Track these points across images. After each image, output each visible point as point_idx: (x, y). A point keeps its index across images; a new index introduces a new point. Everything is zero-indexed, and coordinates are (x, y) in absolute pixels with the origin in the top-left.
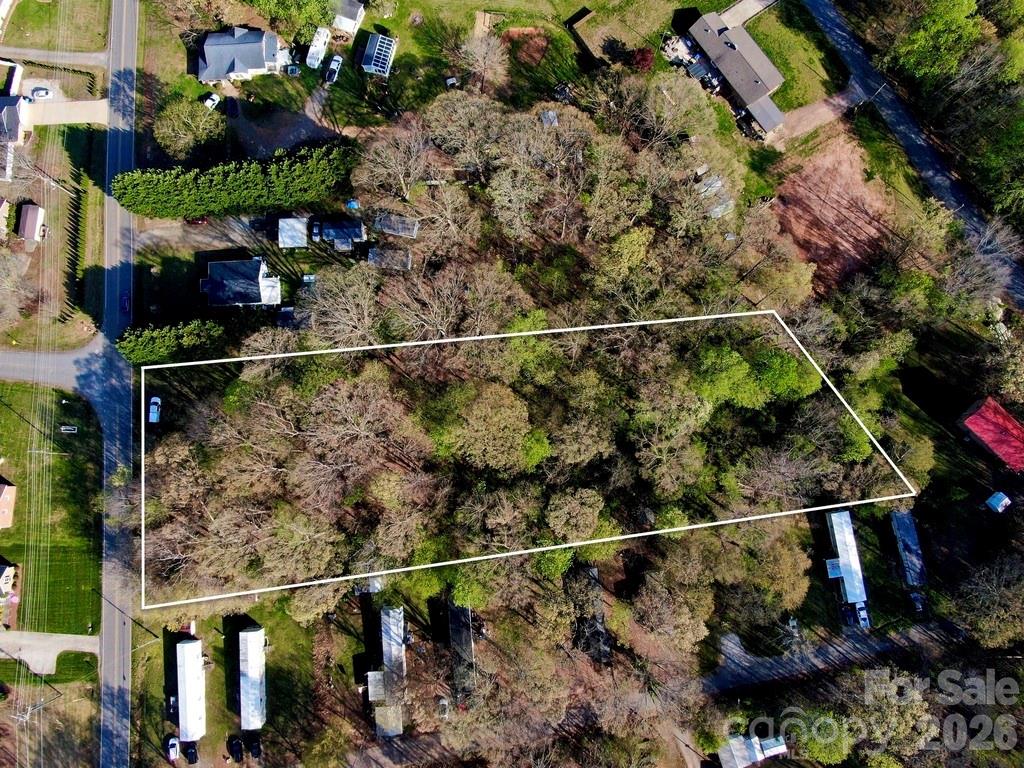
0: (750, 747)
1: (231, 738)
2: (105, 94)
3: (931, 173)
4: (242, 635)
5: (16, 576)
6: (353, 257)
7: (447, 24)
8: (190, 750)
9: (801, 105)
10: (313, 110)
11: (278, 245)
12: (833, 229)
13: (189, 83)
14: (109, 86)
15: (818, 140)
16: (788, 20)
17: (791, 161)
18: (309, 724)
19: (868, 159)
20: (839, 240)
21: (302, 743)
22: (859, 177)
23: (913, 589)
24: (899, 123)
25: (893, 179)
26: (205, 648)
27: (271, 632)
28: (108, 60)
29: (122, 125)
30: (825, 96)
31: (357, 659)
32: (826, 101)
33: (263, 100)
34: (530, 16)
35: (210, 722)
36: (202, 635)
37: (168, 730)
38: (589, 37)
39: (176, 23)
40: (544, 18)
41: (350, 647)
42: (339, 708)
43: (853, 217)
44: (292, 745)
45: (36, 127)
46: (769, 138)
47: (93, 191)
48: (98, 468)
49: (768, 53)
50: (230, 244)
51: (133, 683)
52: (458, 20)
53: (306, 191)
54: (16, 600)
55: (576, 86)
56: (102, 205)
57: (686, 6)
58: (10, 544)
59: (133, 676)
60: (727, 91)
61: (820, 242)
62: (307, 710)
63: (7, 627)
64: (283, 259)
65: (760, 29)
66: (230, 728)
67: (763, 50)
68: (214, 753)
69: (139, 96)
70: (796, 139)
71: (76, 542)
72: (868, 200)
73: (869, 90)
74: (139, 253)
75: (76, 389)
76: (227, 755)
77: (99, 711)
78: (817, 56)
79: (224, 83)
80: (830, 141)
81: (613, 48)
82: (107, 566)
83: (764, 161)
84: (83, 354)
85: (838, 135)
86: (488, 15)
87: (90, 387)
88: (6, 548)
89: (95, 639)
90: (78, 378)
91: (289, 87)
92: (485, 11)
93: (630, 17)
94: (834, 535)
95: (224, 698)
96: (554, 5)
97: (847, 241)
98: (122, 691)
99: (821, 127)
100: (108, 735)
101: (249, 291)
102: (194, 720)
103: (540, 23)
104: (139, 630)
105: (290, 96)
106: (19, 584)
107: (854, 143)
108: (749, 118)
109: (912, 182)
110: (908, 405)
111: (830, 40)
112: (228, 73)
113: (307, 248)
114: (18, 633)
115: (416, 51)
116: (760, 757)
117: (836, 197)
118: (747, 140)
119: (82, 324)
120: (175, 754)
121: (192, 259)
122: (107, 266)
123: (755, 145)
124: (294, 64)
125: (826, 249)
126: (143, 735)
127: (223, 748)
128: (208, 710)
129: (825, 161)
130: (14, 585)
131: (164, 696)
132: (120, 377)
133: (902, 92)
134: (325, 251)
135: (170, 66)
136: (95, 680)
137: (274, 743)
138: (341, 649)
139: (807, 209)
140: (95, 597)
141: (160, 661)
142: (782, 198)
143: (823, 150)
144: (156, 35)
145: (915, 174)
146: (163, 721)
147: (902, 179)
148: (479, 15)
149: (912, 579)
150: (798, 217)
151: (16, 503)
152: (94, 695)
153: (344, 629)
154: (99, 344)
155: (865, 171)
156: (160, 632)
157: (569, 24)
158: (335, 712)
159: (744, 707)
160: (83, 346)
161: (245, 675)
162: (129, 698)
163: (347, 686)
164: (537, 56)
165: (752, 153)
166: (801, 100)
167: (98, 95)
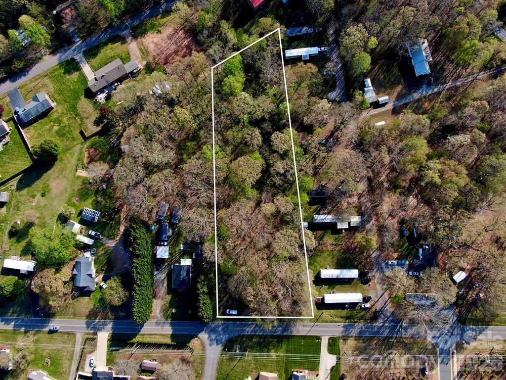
0: (367, 91)
1: (362, 283)
2: (96, 334)
3: (161, 10)
4: (322, 277)
5: (297, 372)
6: (175, 229)
7: (80, 187)
8: (366, 300)
9: (129, 54)
10: (111, 244)
11: (168, 259)
12: (179, 46)
13: (94, 296)
14: (92, 331)
15: (143, 49)
16: (95, 55)
17: (151, 59)
18: (357, 252)
19: (152, 31)
20: (184, 44)
21: (365, 255)
22: (159, 35)
23: (314, 31)
24: (140, 19)
25: (161, 23)
26: (327, 293)
27: (322, 267)
28: (80, 332)
29: (110, 326)
30: (126, 44)
31: (332, 234)
32: (128, 44)
33: (105, 264)
34: (80, 154)
35: (356, 292)
36: (322, 294)
37: (359, 308)
38: (92, 131)
39: (67, 301)
40: (82, 148)
41: (328, 236)
42: (351, 241)
43: (175, 39)
44: (365, 259)
45: (107, 365)
46: (141, 66)
47: (138, 339)
48: (255, 337)
49: (107, 64)
50: (166, 279)
51: (340, 322)
52: (79, 183)
53: (147, 242)
54: (307, 371)
55: (112, 138)
56: (144, 335)
57: (83, 93)
58: (284, 374)
59: (338, 322)
60: (120, 80)
61: (184, 51)
62: (352, 253)
63: (317, 375)
64: (174, 257)
65: (96, 66)
66: (359, 284)
67: (105, 65)
68: (367, 290)
69: (98, 318)
70: (141, 56)
71: (284, 346)
72: (168, 33)
73: (126, 28)
74: (167, 319)
75: (222, 346)
76: (368, 285)
77: (352, 336)
78: (110, 46)
79: (96, 280)
80: (144, 44)
81: (97, 123)
82: (294, 334)
83: (149, 69)
84: (207, 342)
85: (142, 41)
86: (78, 171)
87: (222, 339)
88: (286, 376)
89: (323, 338)
90: (217, 344)
91: (100, 253)
92: (76, 172)
93: (85, 115)
94: (294, 56)
95: (347, 286)
96: (77, 144)
97: (184, 41)
98: (344, 326)
99: (138, 47)
100: (361, 332)
101: (186, 270)
102: (355, 297)
103: (84, 150)
104: (320, 319)
105: (105, 253)
106: (300, 370)
107: (146, 36)
108: (132, 73)
109: (163, 17)
110: (248, 26)
111: (104, 41)
112: (92, 277)
113: (170, 248)
114: (320, 370)
115: (90, 201)
116: (372, 88)
117: (167, 44)
118: (140, 75)
119: (194, 343)
120: (368, 305)
121: (171, 295)
122: (171, 333)
123: (143, 72)
124: (91, 251)
125: (187, 50)
126: (361, 318)
127: (366, 286)
128: (351, 292)
129: (152, 47)
130: (301, 372)
131: (346, 310)
132: (218, 326)
133: (128, 17)
134: (171, 240)
135: (86, 304)
136: (339, 338)
137: (364, 266)
138: (329, 239)
139: (170, 55)
140: (306, 338)
141: (332, 312)
142: (165, 64)
143: (147, 47)
144: (71, 310)
145: (160, 15)
146: (356, 310)
147: (162, 20)
148: (77, 174)
149: (310, 31)
150: (173, 59)
151: (267, 372)
152: (345, 338)
153: (322, 238)
154: (204, 336)
155: (157, 33)
156: (321, 312)
157: (85, 138)
158: (353, 242)
159: (353, 92)
160: (203, 343)
161: (338, 276)
162: (346, 324)
163: (343, 237)
164: (98, 152)
165: (146, 73)
166: (127, 53)
167: (95, 337)
